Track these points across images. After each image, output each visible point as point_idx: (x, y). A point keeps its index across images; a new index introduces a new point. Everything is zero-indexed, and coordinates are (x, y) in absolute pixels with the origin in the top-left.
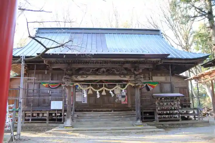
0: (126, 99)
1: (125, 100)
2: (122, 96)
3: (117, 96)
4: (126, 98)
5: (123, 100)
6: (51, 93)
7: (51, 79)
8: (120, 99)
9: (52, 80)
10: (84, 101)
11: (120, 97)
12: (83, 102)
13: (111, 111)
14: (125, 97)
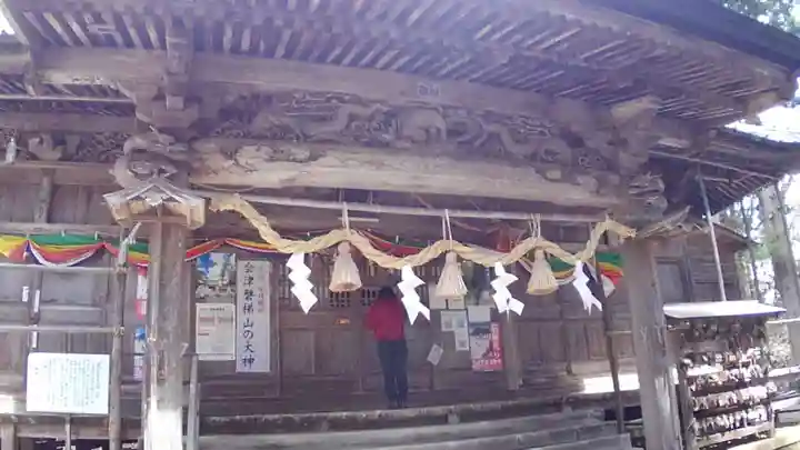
0: (496, 345)
1: (491, 348)
2: (471, 325)
3: (444, 329)
4: (496, 338)
5: (478, 347)
6: (42, 302)
7: (44, 215)
8: (462, 344)
9: (49, 220)
10: (251, 361)
11: (462, 334)
12: (240, 368)
13: (443, 420)
14: (488, 331)
